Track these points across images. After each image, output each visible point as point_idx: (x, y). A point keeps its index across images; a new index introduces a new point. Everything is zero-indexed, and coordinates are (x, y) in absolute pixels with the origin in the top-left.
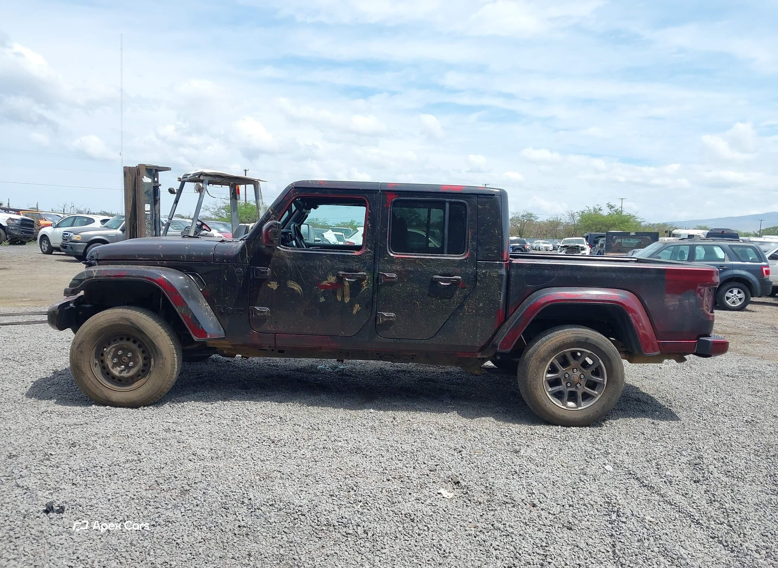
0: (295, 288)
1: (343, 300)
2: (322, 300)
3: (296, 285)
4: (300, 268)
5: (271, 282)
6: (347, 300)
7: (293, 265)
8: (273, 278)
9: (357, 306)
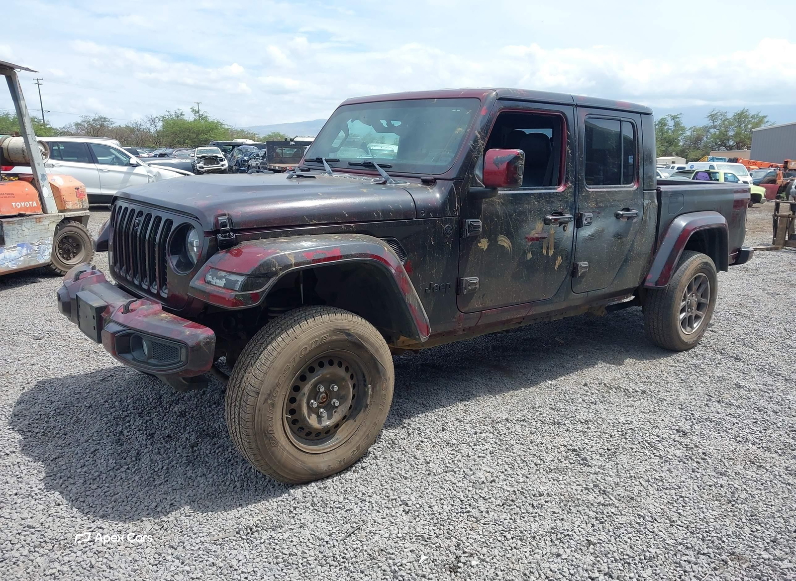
0: (505, 245)
1: (548, 253)
2: (530, 256)
3: (506, 240)
4: (511, 216)
5: (482, 240)
6: (551, 252)
7: (503, 213)
8: (485, 234)
9: (559, 258)
